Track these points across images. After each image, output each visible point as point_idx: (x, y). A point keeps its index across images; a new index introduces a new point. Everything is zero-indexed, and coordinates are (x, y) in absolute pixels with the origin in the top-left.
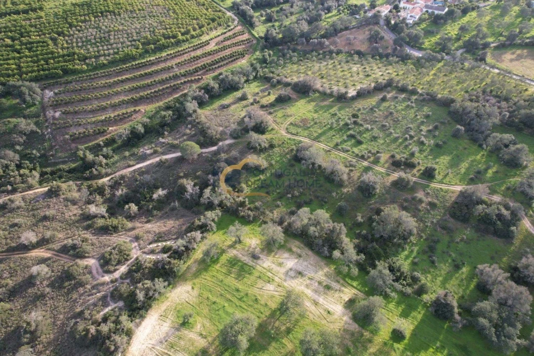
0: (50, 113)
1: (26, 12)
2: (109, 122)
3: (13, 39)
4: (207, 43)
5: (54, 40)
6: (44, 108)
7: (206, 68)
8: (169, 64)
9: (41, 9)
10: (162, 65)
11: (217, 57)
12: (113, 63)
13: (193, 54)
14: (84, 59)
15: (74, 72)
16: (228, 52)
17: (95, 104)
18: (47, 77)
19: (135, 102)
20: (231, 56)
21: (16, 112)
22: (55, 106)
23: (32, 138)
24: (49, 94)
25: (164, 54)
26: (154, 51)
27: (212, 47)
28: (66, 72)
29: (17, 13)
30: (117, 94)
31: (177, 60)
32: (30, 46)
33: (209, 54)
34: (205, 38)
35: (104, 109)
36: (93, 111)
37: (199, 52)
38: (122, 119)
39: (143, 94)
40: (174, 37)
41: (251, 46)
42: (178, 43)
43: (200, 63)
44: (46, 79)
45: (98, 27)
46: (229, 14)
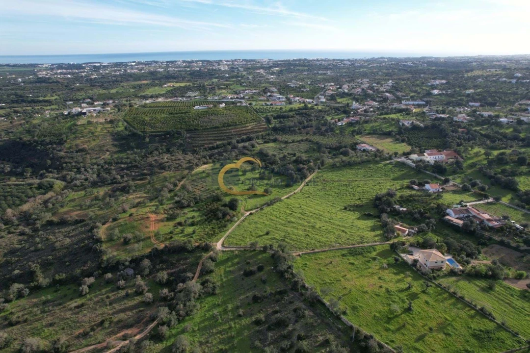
0: (188, 140)
1: (185, 113)
2: (206, 144)
3: (180, 120)
4: (248, 126)
5: (193, 121)
6: (186, 138)
7: (244, 134)
8: (231, 131)
9: (190, 112)
10: (228, 131)
11: (250, 131)
12: (211, 128)
13: (241, 129)
14: (202, 126)
15: (198, 130)
16: (254, 130)
17: (202, 139)
18: (189, 130)
19: (216, 140)
20: (256, 131)
21: (177, 138)
22: (189, 138)
23: (181, 145)
24: (188, 135)
25: (230, 128)
26: (226, 126)
27: (250, 127)
28: (195, 129)
29: (182, 113)
30: (210, 137)
31: (234, 130)
32: (185, 122)
33: (247, 130)
34: (247, 125)
35: (205, 140)
36: (201, 140)
37: (243, 129)
38: (210, 144)
39: (219, 138)
40: (235, 123)
41: (266, 129)
42: (236, 125)
43: (243, 132)
44: (188, 131)
45: (209, 119)
46: (263, 119)
